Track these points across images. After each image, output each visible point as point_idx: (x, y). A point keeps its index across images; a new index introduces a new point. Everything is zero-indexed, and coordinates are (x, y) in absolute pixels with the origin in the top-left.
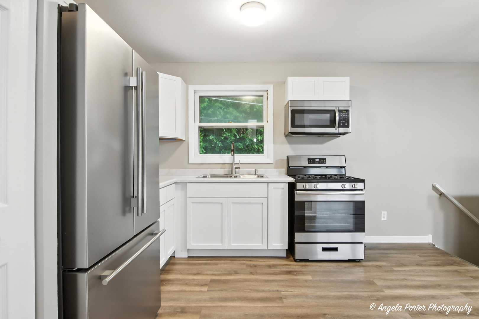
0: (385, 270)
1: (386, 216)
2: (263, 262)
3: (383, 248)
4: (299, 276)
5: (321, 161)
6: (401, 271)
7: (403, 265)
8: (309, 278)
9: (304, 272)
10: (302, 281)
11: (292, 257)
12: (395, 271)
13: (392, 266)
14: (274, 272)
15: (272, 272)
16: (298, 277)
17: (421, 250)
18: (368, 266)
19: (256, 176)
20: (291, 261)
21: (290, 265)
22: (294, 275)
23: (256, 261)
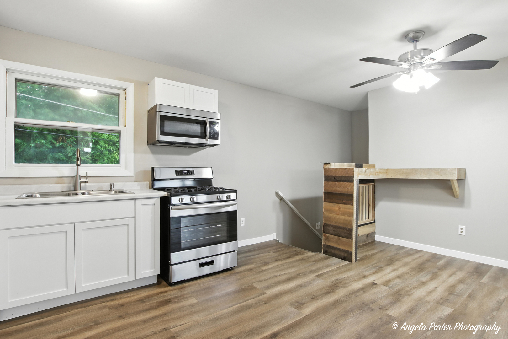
0: (256, 272)
1: (244, 222)
2: (130, 297)
3: (244, 251)
4: (182, 302)
5: (189, 173)
6: (268, 269)
7: (267, 264)
8: (194, 301)
9: (185, 296)
10: (188, 307)
11: (163, 281)
12: (264, 271)
13: (259, 267)
14: (150, 306)
15: (148, 307)
16: (181, 304)
17: (272, 247)
18: (242, 272)
19: (113, 192)
20: (165, 286)
21: (166, 292)
22: (175, 302)
23: (121, 298)
